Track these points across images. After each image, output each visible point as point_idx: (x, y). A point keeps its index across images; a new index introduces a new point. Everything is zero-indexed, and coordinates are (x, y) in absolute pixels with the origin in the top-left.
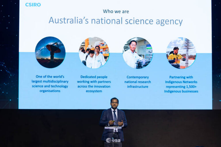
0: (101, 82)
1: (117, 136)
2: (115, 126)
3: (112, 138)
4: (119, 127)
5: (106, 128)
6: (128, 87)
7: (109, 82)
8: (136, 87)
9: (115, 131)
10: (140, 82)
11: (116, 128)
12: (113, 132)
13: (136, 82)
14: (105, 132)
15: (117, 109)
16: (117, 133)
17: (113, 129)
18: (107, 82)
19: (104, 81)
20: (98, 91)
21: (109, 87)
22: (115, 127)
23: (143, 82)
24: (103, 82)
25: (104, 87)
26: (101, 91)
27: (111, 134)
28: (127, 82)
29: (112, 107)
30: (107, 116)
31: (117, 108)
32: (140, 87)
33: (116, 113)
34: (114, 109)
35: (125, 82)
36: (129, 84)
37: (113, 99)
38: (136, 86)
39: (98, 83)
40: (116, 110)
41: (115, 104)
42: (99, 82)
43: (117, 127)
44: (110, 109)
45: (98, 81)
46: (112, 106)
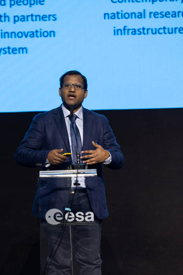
0: (24, 19)
1: (83, 201)
2: (73, 169)
3: (67, 209)
4: (86, 171)
5: (43, 174)
6: (116, 32)
7: (52, 18)
8: (143, 31)
9: (77, 183)
10: (156, 15)
11: (78, 173)
12: (69, 189)
13: (141, 16)
14: (42, 190)
15: (80, 109)
16: (82, 190)
17: (70, 178)
18: (43, 18)
19: (32, 15)
20: (14, 51)
21: (51, 33)
22: (75, 171)
23: (167, 15)
24: (30, 18)
25: (33, 34)
26: (23, 50)
27: (62, 194)
28: (114, 16)
29: (65, 104)
30: (49, 135)
31: (83, 104)
32: (156, 32)
33: (79, 123)
34: (72, 108)
35: (105, 18)
36: (120, 23)
37: (67, 76)
38: (143, 29)
39: (15, 21)
40: (79, 113)
41: (73, 90)
42: (16, 19)
43: (80, 171)
44: (59, 110)
45: (15, 17)
46: (63, 99)
